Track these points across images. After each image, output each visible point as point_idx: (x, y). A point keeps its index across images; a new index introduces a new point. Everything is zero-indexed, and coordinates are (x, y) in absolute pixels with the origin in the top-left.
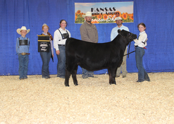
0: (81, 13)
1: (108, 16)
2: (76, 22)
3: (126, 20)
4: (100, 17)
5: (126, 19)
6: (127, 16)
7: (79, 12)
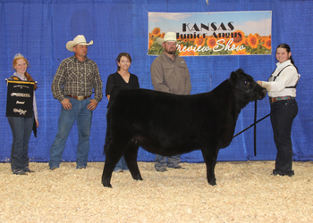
0: (161, 33)
1: (218, 41)
2: (151, 52)
3: (255, 49)
4: (200, 43)
5: (255, 47)
6: (258, 41)
7: (157, 31)
